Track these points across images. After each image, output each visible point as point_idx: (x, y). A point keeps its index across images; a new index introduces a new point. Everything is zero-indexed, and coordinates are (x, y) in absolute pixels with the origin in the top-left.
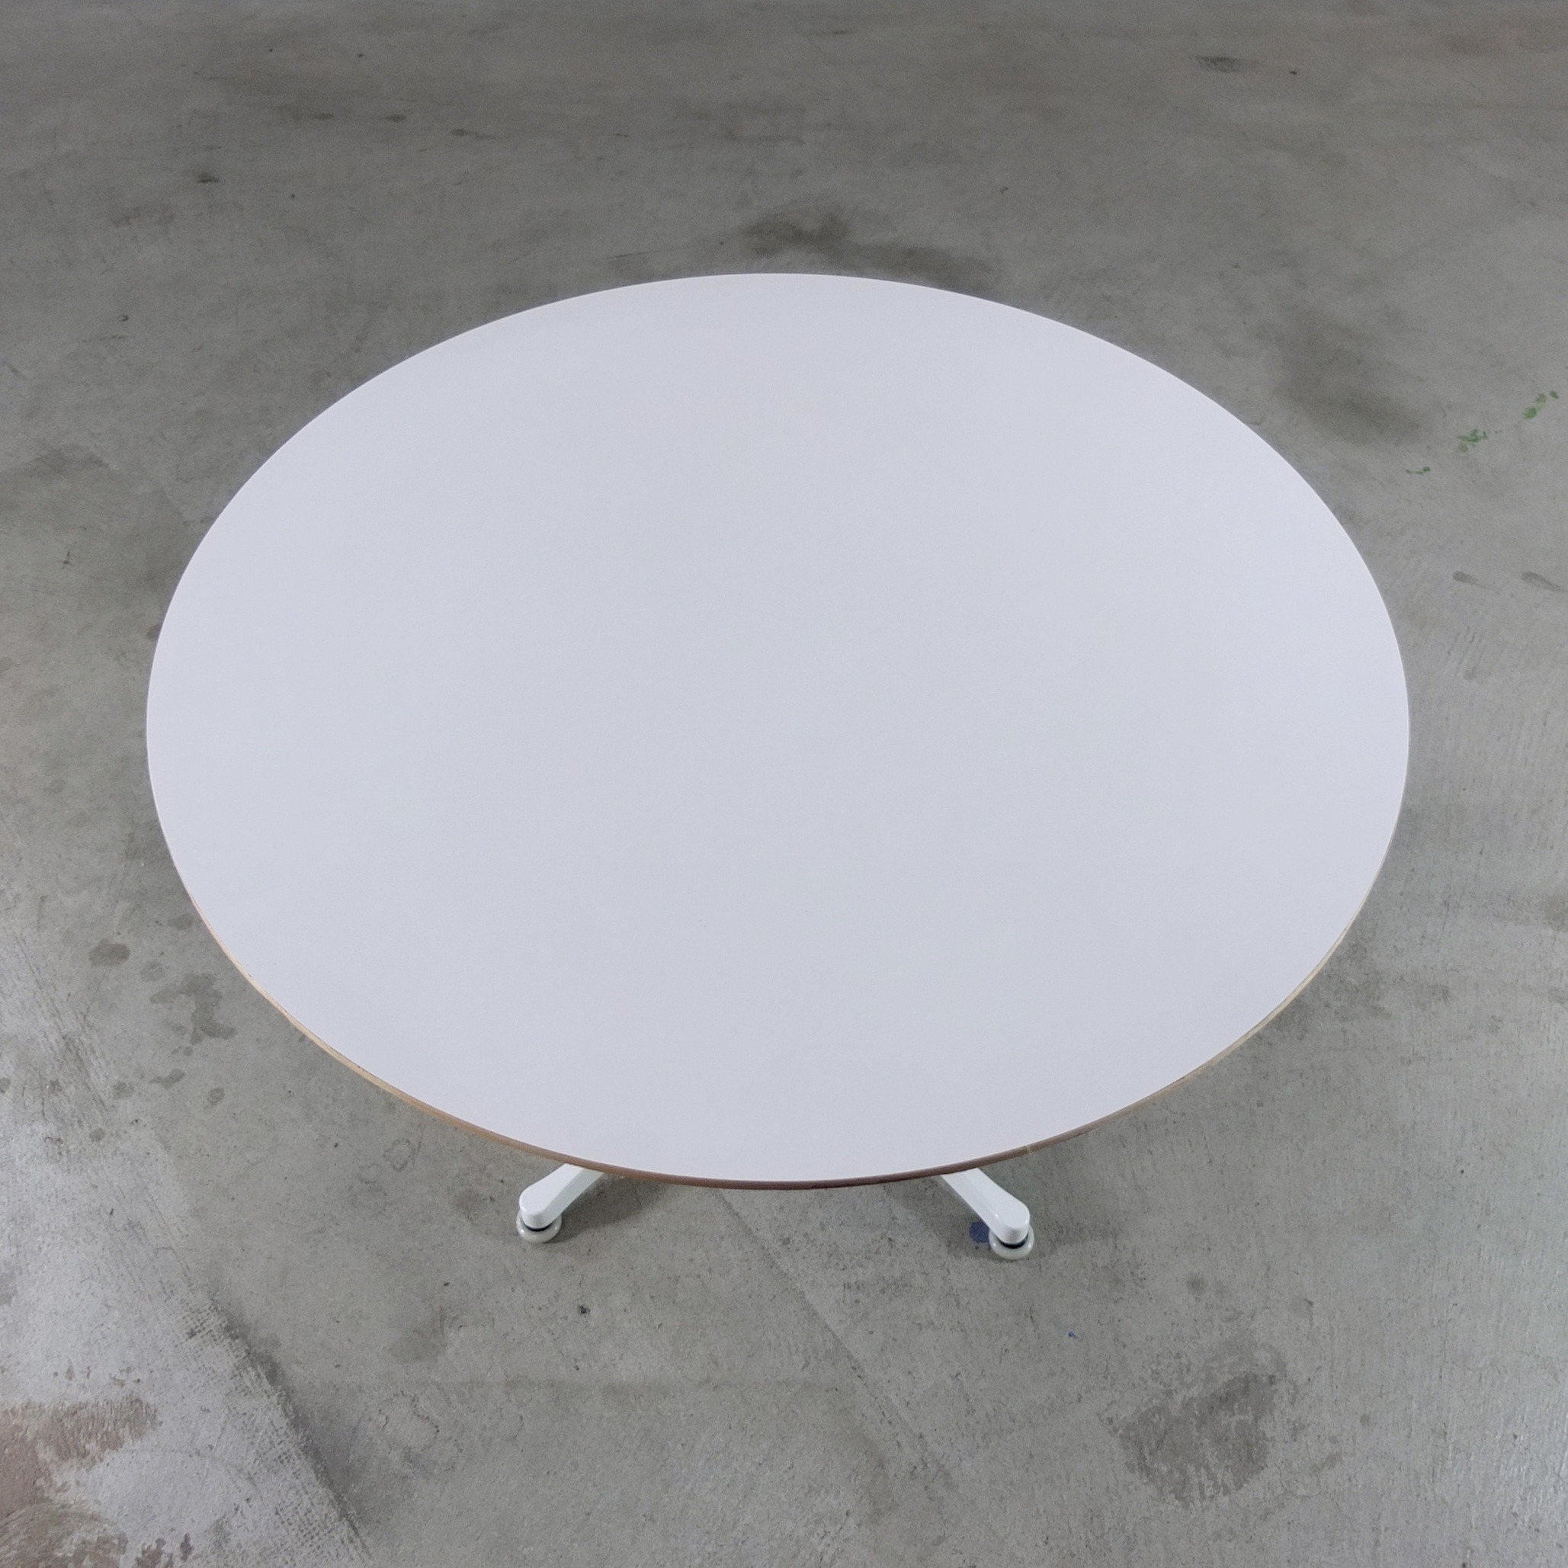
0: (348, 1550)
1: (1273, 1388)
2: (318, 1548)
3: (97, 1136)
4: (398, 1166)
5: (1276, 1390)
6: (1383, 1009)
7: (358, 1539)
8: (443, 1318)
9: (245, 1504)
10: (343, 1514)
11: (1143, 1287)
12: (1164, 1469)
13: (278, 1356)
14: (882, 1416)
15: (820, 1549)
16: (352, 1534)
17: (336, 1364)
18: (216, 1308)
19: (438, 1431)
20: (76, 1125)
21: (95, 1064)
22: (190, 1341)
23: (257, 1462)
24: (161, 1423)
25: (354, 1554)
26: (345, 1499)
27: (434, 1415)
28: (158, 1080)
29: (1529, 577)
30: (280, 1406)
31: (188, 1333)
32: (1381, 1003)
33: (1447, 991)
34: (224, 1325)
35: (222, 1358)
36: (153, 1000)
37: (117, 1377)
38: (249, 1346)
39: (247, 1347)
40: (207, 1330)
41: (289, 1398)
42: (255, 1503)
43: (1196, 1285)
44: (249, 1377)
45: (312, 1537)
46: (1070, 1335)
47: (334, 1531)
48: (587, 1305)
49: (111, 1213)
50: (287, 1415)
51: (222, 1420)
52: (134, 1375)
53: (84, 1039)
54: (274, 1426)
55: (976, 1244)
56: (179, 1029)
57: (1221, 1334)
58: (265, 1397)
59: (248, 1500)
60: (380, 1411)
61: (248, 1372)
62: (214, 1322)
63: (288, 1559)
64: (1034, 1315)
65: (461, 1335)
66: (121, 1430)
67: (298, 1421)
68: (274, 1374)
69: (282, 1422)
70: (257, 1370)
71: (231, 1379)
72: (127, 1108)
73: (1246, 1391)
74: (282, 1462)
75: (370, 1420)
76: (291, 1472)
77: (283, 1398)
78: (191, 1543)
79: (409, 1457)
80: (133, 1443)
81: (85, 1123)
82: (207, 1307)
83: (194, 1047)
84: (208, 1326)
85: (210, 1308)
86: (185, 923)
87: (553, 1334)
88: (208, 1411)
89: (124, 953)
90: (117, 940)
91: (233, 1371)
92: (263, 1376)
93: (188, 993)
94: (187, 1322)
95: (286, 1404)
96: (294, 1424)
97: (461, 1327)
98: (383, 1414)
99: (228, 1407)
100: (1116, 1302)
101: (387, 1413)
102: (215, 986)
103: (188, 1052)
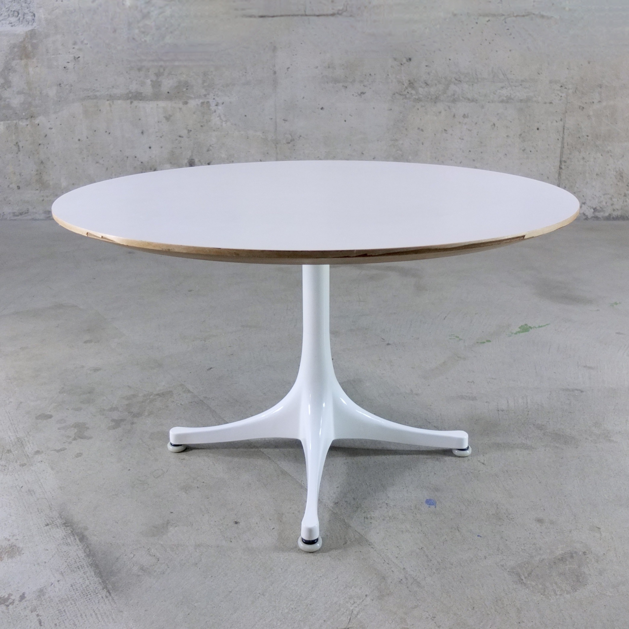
0: (104, 600)
1: (586, 556)
2: (89, 599)
3: (23, 465)
4: (156, 477)
5: (588, 557)
6: (613, 440)
7: (110, 597)
8: (168, 523)
9: (56, 582)
10: (105, 587)
11: (513, 521)
12: (534, 584)
13: (86, 533)
15: (351, 608)
16: (108, 594)
17: (113, 536)
18: (61, 517)
19: (158, 560)
20: (15, 462)
21: (29, 445)
22: (45, 527)
23: (66, 568)
24: (23, 554)
25: (107, 602)
26: (107, 582)
27: (158, 555)
28: (55, 450)
30: (83, 550)
31: (45, 525)
32: (611, 439)
34: (63, 522)
35: (60, 533)
36: (59, 429)
37: (7, 538)
38: (73, 529)
39: (72, 530)
41: (88, 547)
42: (61, 582)
43: (540, 521)
44: (70, 540)
45: (87, 595)
46: (478, 536)
47: (98, 593)
48: (238, 521)
49: (22, 487)
50: (85, 552)
51: (53, 553)
52: (15, 538)
53: (26, 438)
54: (78, 556)
55: (429, 506)
56: (68, 437)
57: (555, 537)
58: (76, 546)
59: (58, 581)
60: (131, 552)
61: (70, 538)
62: (59, 521)
63: (73, 603)
64: (459, 529)
65: (176, 529)
66: (3, 555)
67: (90, 553)
68: (82, 538)
69: (81, 554)
70: (75, 537)
71: (62, 540)
72: (39, 458)
73: (572, 557)
74: (79, 568)
75: (126, 555)
76: (83, 572)
77: (85, 547)
78: (26, 595)
79: (142, 569)
80: (8, 560)
81: (18, 461)
83: (73, 442)
84: (56, 523)
85: (58, 517)
86: (79, 409)
87: (220, 530)
88: (48, 550)
89: (50, 417)
90: (49, 413)
91: (63, 537)
92: (77, 539)
93: (75, 427)
94: (46, 521)
95: (85, 549)
96: (88, 556)
97: (176, 526)
98: (132, 554)
99: (58, 549)
100: (500, 526)
101: (135, 554)
102: (87, 426)
103: (70, 443)
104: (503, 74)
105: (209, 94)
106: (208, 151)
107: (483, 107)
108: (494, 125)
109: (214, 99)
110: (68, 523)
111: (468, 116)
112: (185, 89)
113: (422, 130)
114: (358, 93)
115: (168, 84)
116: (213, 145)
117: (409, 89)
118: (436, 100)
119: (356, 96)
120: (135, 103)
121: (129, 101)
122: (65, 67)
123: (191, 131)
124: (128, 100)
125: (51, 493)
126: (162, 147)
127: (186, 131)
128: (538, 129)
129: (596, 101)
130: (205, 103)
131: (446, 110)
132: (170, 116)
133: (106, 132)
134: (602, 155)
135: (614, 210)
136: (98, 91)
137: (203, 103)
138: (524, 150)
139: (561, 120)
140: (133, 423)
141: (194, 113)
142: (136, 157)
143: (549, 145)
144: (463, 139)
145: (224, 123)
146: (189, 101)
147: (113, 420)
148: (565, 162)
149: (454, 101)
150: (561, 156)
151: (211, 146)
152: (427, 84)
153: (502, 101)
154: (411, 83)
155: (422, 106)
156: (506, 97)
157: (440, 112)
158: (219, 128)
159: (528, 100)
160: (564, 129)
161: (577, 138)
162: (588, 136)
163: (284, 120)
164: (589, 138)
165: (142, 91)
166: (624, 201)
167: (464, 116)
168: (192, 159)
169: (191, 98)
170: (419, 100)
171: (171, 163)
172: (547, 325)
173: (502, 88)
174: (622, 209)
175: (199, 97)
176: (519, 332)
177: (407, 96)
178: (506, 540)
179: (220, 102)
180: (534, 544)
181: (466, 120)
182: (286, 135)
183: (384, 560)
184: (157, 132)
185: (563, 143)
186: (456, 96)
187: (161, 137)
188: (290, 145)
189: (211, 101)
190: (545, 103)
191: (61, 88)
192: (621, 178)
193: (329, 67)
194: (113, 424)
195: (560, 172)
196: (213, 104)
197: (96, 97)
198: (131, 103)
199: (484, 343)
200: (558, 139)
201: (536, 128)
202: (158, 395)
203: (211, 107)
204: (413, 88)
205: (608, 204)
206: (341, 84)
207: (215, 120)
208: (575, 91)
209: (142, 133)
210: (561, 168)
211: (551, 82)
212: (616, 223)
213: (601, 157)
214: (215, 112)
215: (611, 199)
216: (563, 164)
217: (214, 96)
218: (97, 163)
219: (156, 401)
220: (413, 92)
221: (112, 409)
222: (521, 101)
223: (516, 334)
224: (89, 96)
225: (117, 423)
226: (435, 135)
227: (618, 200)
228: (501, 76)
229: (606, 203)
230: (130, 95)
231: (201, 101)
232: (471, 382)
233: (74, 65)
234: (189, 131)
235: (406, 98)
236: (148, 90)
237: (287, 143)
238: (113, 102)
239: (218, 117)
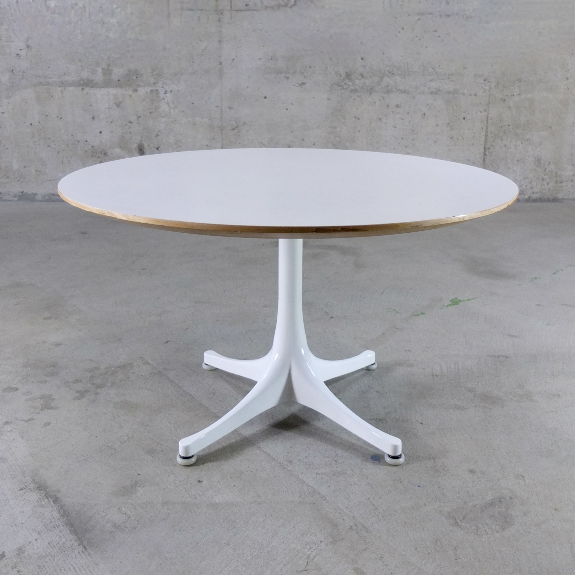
0: (81, 555)
1: (513, 500)
2: (67, 555)
4: (122, 442)
5: (514, 501)
6: (535, 400)
7: (87, 552)
8: (136, 484)
9: (34, 541)
10: (81, 543)
11: (448, 472)
12: (468, 525)
13: (59, 495)
14: (335, 511)
15: (308, 553)
16: (84, 550)
17: (85, 497)
18: (34, 482)
19: (129, 518)
22: (20, 491)
23: (43, 528)
25: (84, 557)
26: (83, 539)
27: (129, 512)
28: (23, 420)
29: (563, 305)
30: (57, 510)
32: (533, 398)
33: (559, 395)
34: (36, 487)
35: (34, 496)
36: (26, 400)
38: (47, 492)
40: (29, 488)
41: (62, 508)
42: (39, 541)
43: (472, 472)
44: (45, 502)
45: (65, 551)
46: (418, 486)
47: (75, 549)
48: (201, 480)
50: (59, 513)
51: (29, 515)
54: (53, 516)
55: (374, 461)
56: (36, 408)
57: (486, 485)
58: (51, 508)
59: (36, 540)
60: (104, 511)
61: (45, 500)
62: (32, 486)
63: (51, 559)
64: (401, 481)
65: (144, 489)
67: (65, 513)
68: (56, 500)
69: (56, 515)
70: (49, 499)
71: (37, 502)
72: (8, 428)
73: (500, 501)
74: (55, 528)
75: (98, 514)
76: (58, 530)
77: (59, 508)
78: (6, 554)
79: (114, 525)
82: (30, 481)
83: (40, 412)
84: (30, 487)
85: (31, 482)
86: (45, 382)
87: (185, 488)
88: (23, 512)
89: (17, 389)
90: (15, 386)
91: (38, 500)
92: (51, 501)
93: (41, 399)
94: (20, 486)
95: (60, 510)
96: (63, 516)
97: (144, 486)
98: (104, 513)
99: (33, 511)
100: (437, 477)
101: (107, 512)
102: (53, 397)
103: (38, 413)
104: (432, 68)
105: (157, 83)
106: (157, 136)
107: (414, 98)
108: (425, 114)
109: (163, 87)
110: (41, 487)
111: (400, 106)
112: (134, 78)
113: (359, 119)
114: (299, 84)
115: (118, 72)
116: (162, 130)
117: (347, 81)
118: (371, 91)
119: (297, 86)
120: (87, 90)
121: (80, 88)
122: (18, 54)
123: (140, 117)
124: (79, 86)
125: (23, 460)
126: (112, 132)
127: (135, 117)
128: (464, 119)
129: (515, 94)
130: (154, 91)
131: (380, 101)
132: (121, 102)
133: (58, 117)
134: (522, 143)
135: (533, 193)
136: (50, 78)
137: (152, 91)
138: (451, 138)
139: (485, 111)
140: (97, 394)
141: (143, 100)
142: (87, 141)
143: (474, 133)
144: (396, 127)
145: (172, 110)
146: (138, 89)
147: (78, 392)
148: (489, 149)
149: (388, 92)
150: (485, 144)
151: (159, 131)
152: (363, 76)
153: (432, 93)
154: (348, 75)
155: (358, 97)
156: (435, 89)
157: (375, 103)
158: (167, 115)
159: (455, 92)
160: (487, 119)
161: (499, 127)
162: (509, 125)
163: (229, 108)
164: (510, 127)
165: (93, 79)
166: (542, 185)
167: (397, 106)
168: (141, 144)
169: (141, 86)
170: (355, 91)
171: (121, 147)
172: (475, 298)
173: (432, 80)
174: (540, 192)
175: (149, 85)
176: (450, 305)
177: (345, 87)
178: (443, 489)
179: (169, 90)
180: (468, 492)
181: (398, 110)
182: (231, 122)
183: (336, 510)
184: (107, 118)
185: (487, 132)
186: (389, 88)
187: (111, 123)
188: (235, 131)
189: (160, 89)
190: (471, 95)
191: (14, 74)
192: (539, 164)
193: (272, 59)
194: (78, 395)
195: (484, 158)
196: (162, 92)
197: (48, 84)
198: (83, 89)
199: (419, 315)
200: (482, 128)
201: (462, 118)
202: (118, 367)
203: (160, 95)
204: (350, 80)
205: (528, 187)
206: (283, 75)
207: (164, 107)
208: (497, 85)
209: (93, 118)
210: (485, 154)
211: (475, 76)
212: (534, 204)
213: (521, 144)
214: (164, 99)
215: (530, 183)
216: (487, 151)
217: (163, 84)
218: (49, 146)
219: (117, 373)
220: (350, 83)
221: (77, 381)
222: (449, 93)
223: (447, 306)
224: (41, 82)
225: (81, 394)
226: (370, 123)
227: (537, 184)
228: (430, 70)
229: (526, 187)
230: (82, 82)
231: (150, 89)
232: (408, 351)
233: (27, 52)
234: (139, 117)
235: (343, 88)
236: (99, 77)
237: (232, 129)
238: (65, 89)
239: (166, 104)
